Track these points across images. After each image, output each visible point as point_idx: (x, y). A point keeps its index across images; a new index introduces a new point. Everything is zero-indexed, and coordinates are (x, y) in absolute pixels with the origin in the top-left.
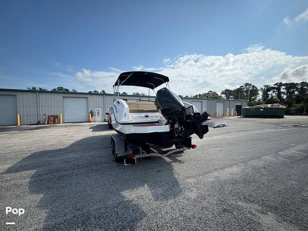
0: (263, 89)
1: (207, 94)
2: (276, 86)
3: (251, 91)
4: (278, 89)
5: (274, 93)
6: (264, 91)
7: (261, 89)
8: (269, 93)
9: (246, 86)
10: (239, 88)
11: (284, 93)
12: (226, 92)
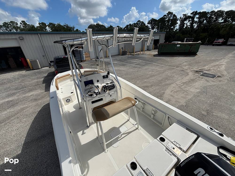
0: (182, 18)
1: (136, 24)
2: (192, 15)
3: (172, 20)
4: (193, 18)
5: (189, 23)
6: (182, 20)
7: (180, 18)
8: (185, 22)
9: (168, 15)
10: (162, 17)
11: (196, 22)
12: (152, 22)
